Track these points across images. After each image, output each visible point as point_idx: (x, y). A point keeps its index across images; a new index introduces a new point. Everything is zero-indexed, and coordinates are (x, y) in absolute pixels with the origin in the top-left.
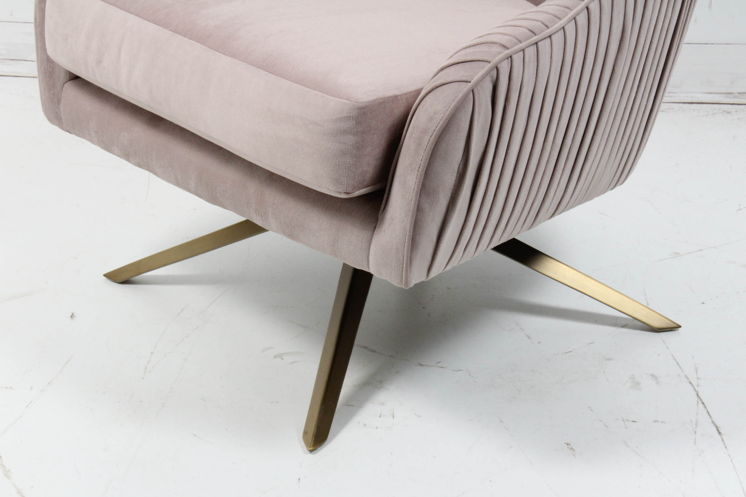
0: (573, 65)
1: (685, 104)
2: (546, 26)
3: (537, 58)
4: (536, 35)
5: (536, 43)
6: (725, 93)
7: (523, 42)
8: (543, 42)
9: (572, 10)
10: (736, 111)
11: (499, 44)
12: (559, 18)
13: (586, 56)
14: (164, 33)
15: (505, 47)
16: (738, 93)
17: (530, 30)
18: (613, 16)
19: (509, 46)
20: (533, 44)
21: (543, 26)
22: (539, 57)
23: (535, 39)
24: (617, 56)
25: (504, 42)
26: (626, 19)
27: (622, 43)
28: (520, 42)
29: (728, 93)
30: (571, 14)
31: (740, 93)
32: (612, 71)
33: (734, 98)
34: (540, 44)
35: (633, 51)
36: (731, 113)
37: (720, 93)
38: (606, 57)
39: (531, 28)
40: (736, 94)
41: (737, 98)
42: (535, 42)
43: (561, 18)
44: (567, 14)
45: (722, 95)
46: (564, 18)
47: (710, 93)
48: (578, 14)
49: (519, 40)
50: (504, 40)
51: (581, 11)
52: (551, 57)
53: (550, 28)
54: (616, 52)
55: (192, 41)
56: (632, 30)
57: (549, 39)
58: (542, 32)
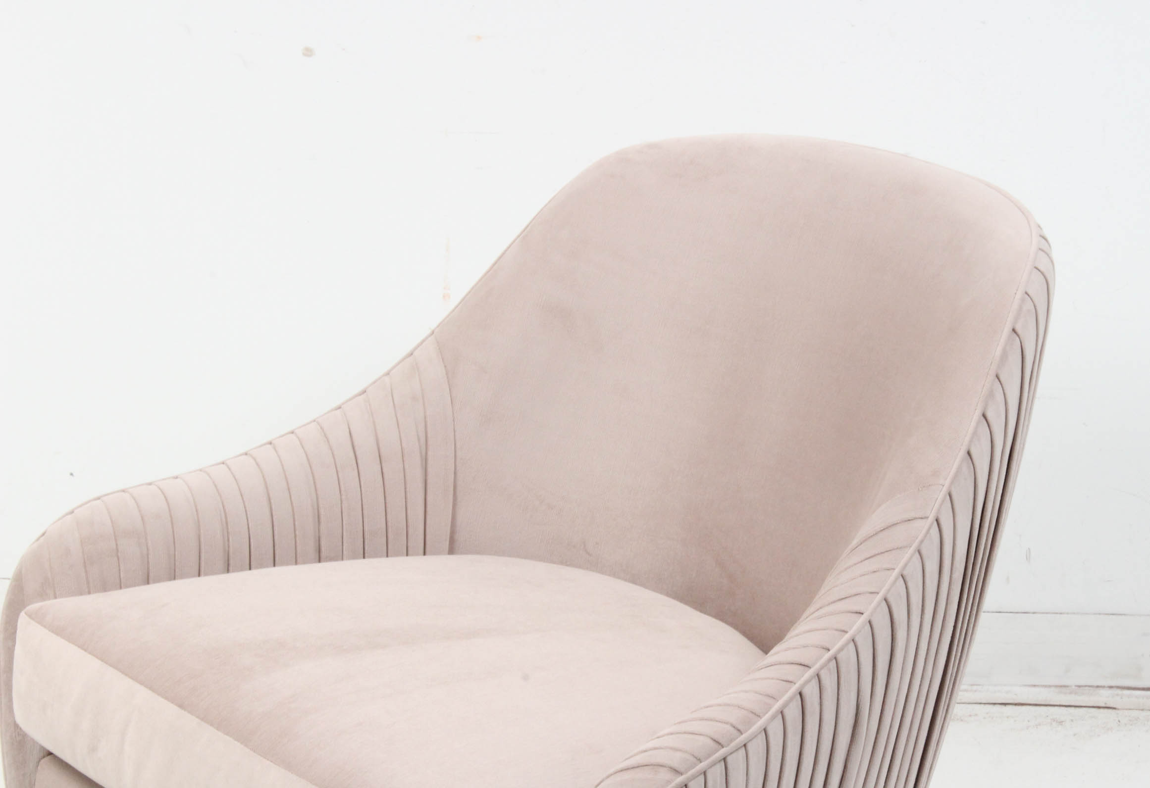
0: (782, 777)
1: (996, 706)
2: (739, 730)
3: (726, 779)
4: (723, 747)
5: (725, 759)
6: (1056, 686)
7: (704, 761)
8: (734, 755)
9: (778, 701)
10: (1072, 720)
11: (668, 767)
12: (759, 715)
13: (801, 760)
14: (189, 721)
15: (677, 772)
16: (1076, 686)
17: (715, 741)
18: (840, 697)
19: (682, 770)
20: (720, 761)
21: (735, 732)
22: (728, 777)
23: (722, 752)
24: (849, 748)
25: (675, 765)
26: (860, 697)
27: (857, 730)
28: (700, 761)
29: (1061, 686)
30: (777, 706)
31: (1079, 686)
32: (843, 768)
33: (1071, 693)
34: (729, 759)
35: (875, 736)
36: (1063, 723)
37: (1050, 686)
38: (833, 754)
39: (715, 737)
40: (1074, 687)
41: (1076, 693)
42: (723, 758)
43: (761, 715)
44: (770, 707)
45: (1053, 689)
46: (764, 715)
47: (1035, 686)
48: (786, 705)
49: (698, 758)
50: (675, 759)
51: (791, 699)
52: (747, 774)
53: (745, 732)
54: (849, 743)
55: (228, 738)
56: (870, 709)
57: (743, 749)
58: (731, 741)
